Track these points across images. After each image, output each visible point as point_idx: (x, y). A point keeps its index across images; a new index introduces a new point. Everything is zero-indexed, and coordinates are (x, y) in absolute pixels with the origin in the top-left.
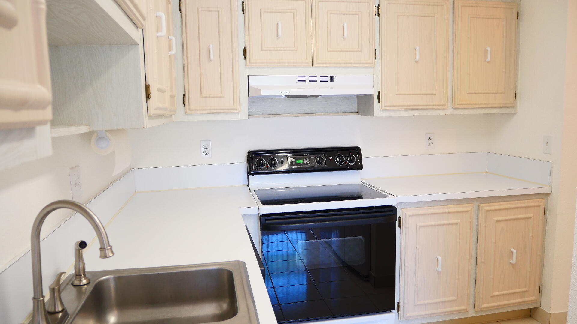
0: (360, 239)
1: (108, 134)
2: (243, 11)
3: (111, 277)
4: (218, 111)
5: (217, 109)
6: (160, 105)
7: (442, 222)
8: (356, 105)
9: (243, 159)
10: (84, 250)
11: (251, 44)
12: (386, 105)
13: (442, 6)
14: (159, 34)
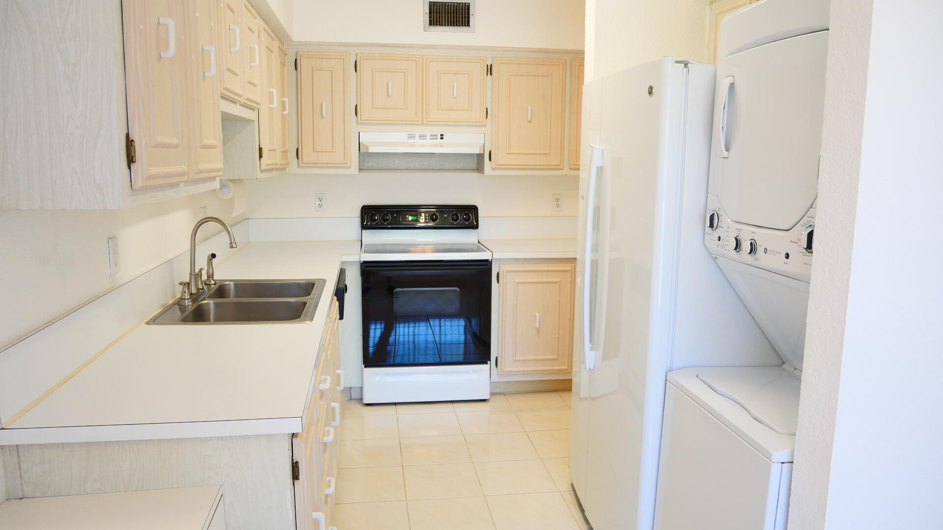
0: (456, 290)
1: (229, 182)
2: (356, 71)
3: (232, 283)
4: (329, 165)
5: (328, 164)
6: (270, 162)
7: (540, 280)
8: (476, 162)
9: (358, 213)
10: (214, 260)
11: (362, 101)
12: (496, 163)
13: (557, 65)
14: (271, 106)
